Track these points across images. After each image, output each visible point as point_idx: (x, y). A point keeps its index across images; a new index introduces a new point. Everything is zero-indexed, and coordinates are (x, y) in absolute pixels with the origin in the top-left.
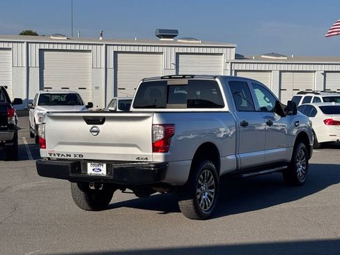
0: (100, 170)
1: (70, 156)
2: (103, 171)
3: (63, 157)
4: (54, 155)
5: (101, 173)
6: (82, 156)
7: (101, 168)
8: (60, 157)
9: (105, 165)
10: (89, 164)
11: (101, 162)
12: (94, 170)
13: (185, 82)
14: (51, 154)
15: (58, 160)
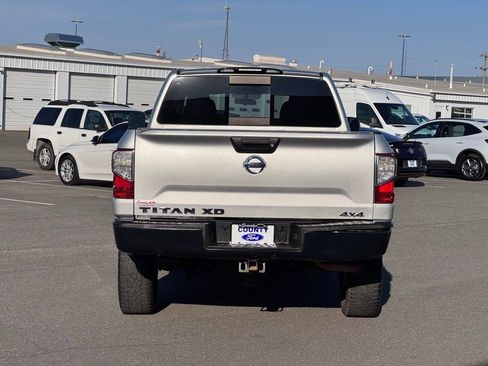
0: (261, 237)
1: (193, 211)
2: (268, 238)
3: (176, 214)
4: (155, 210)
5: (261, 243)
6: (223, 212)
7: (262, 233)
8: (169, 213)
9: (271, 228)
10: (235, 227)
12: (245, 237)
13: (266, 80)
14: (145, 210)
15: (153, 219)
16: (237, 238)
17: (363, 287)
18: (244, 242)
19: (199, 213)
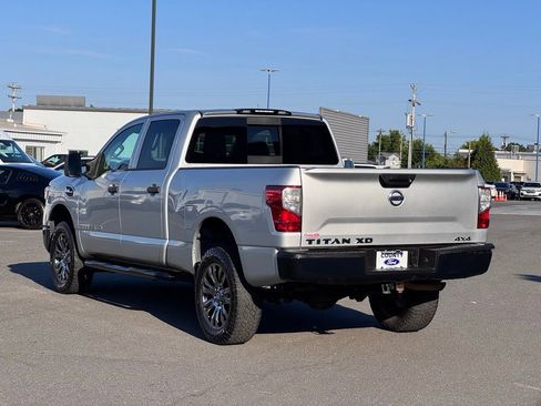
0: (398, 262)
1: (348, 241)
2: (403, 261)
3: (335, 245)
4: (319, 242)
5: (398, 266)
6: (371, 240)
7: (398, 257)
8: (329, 245)
9: (405, 253)
10: (379, 254)
11: (398, 248)
12: (386, 262)
14: (310, 242)
15: (326, 249)
16: (381, 263)
17: (426, 304)
18: (386, 267)
19: (354, 243)
